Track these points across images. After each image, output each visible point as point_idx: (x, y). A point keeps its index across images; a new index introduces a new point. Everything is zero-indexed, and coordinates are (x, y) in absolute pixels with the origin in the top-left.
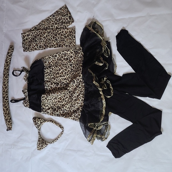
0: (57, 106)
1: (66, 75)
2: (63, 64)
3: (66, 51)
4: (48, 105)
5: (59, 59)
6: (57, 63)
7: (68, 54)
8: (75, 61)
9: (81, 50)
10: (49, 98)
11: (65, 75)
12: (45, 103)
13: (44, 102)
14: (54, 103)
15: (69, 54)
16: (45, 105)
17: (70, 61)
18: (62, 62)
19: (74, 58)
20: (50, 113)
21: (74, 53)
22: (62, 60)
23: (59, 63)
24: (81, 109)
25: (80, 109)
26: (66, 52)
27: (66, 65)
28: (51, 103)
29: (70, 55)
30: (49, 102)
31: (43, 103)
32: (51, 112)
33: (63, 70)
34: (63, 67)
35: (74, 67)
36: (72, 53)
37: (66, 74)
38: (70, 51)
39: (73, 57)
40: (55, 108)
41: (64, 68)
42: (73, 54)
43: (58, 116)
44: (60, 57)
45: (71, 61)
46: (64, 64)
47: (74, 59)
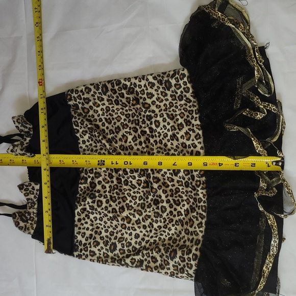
0: (119, 235)
1: (136, 145)
2: (125, 113)
3: (136, 78)
4: (93, 233)
5: (113, 100)
6: (108, 111)
7: (140, 86)
8: (163, 108)
9: (185, 79)
10: (95, 215)
11: (133, 144)
12: (84, 229)
13: (82, 227)
14: (110, 229)
15: (143, 87)
16: (84, 233)
17: (147, 106)
18: (123, 109)
19: (159, 98)
20: (98, 255)
21: (157, 84)
22: (123, 103)
23: (113, 111)
24: (196, 250)
25: (194, 251)
26: (137, 82)
27: (135, 118)
28: (101, 227)
29: (146, 92)
30: (95, 226)
31: (80, 228)
32: (102, 253)
33: (128, 130)
34: (127, 122)
35: (159, 123)
36: (153, 85)
37: (137, 142)
38: (147, 80)
39: (156, 96)
40: (113, 241)
41: (130, 125)
42: (155, 88)
43: (123, 265)
44: (115, 96)
45: (150, 106)
46: (131, 113)
47: (158, 103)
